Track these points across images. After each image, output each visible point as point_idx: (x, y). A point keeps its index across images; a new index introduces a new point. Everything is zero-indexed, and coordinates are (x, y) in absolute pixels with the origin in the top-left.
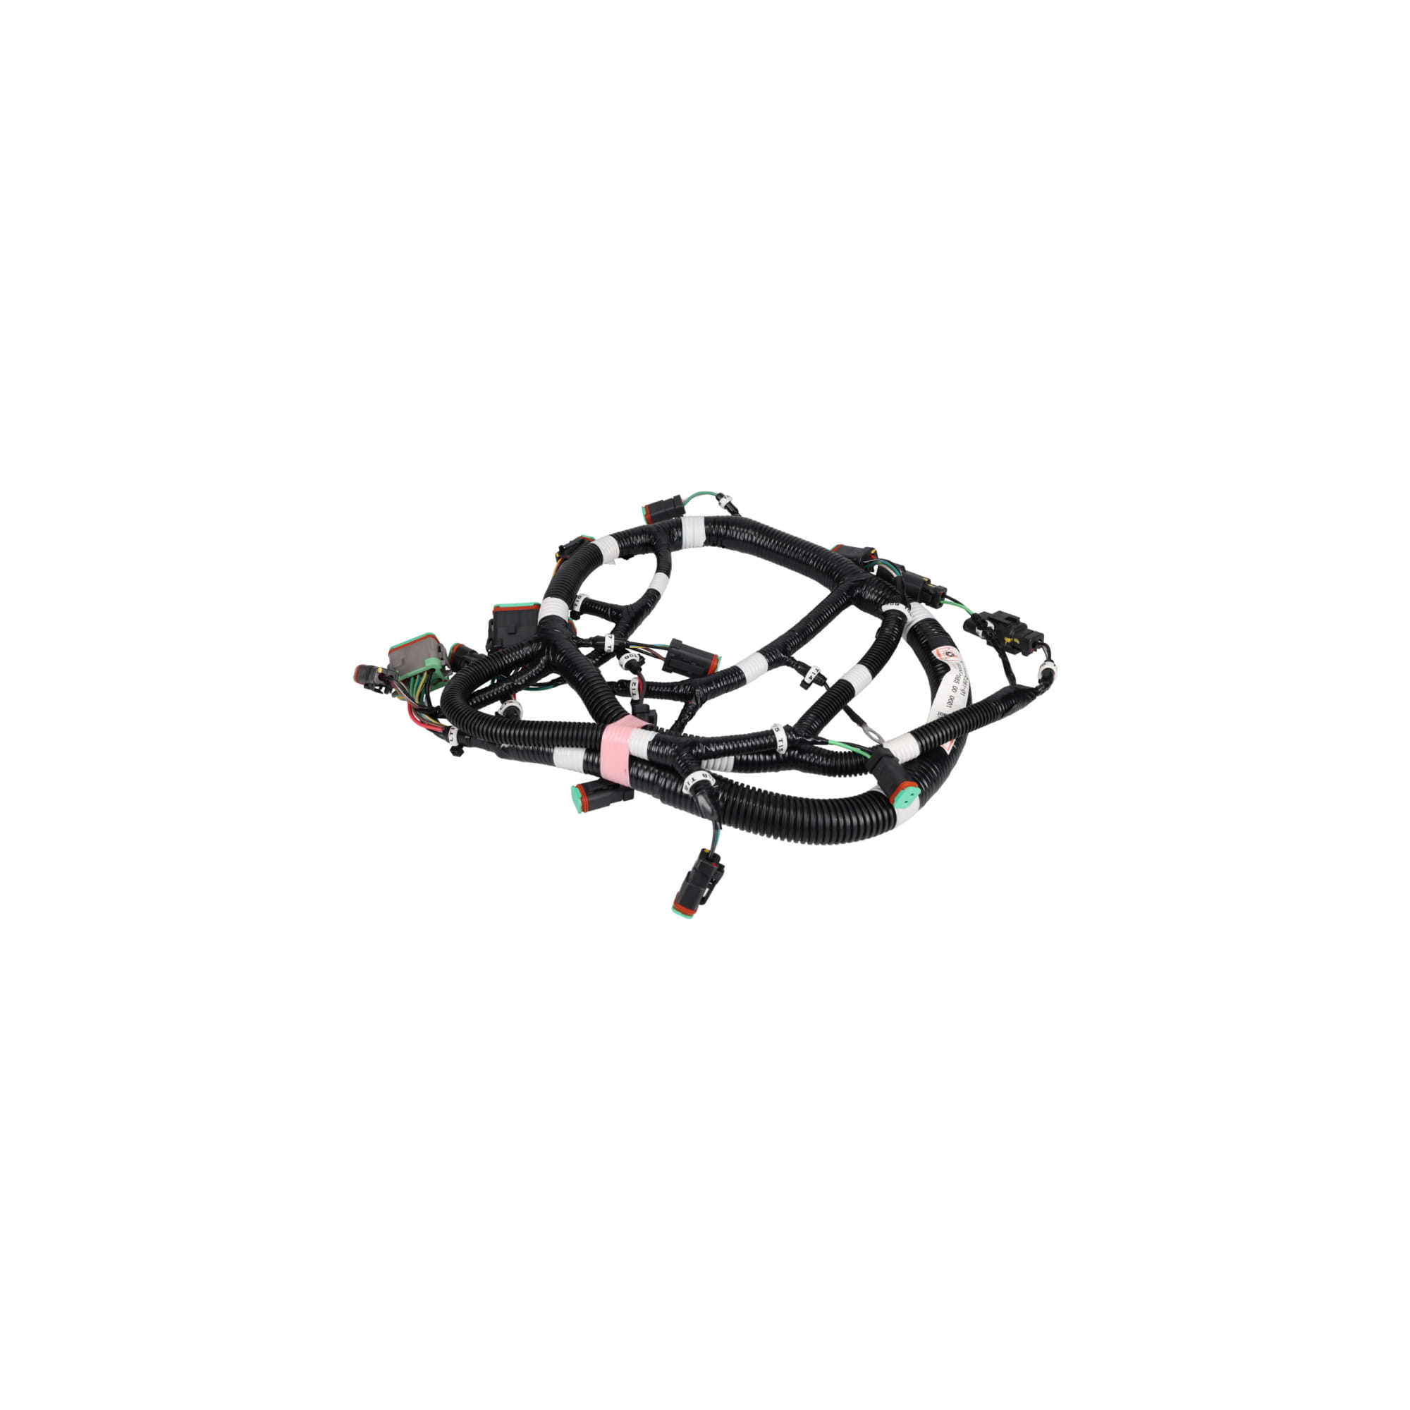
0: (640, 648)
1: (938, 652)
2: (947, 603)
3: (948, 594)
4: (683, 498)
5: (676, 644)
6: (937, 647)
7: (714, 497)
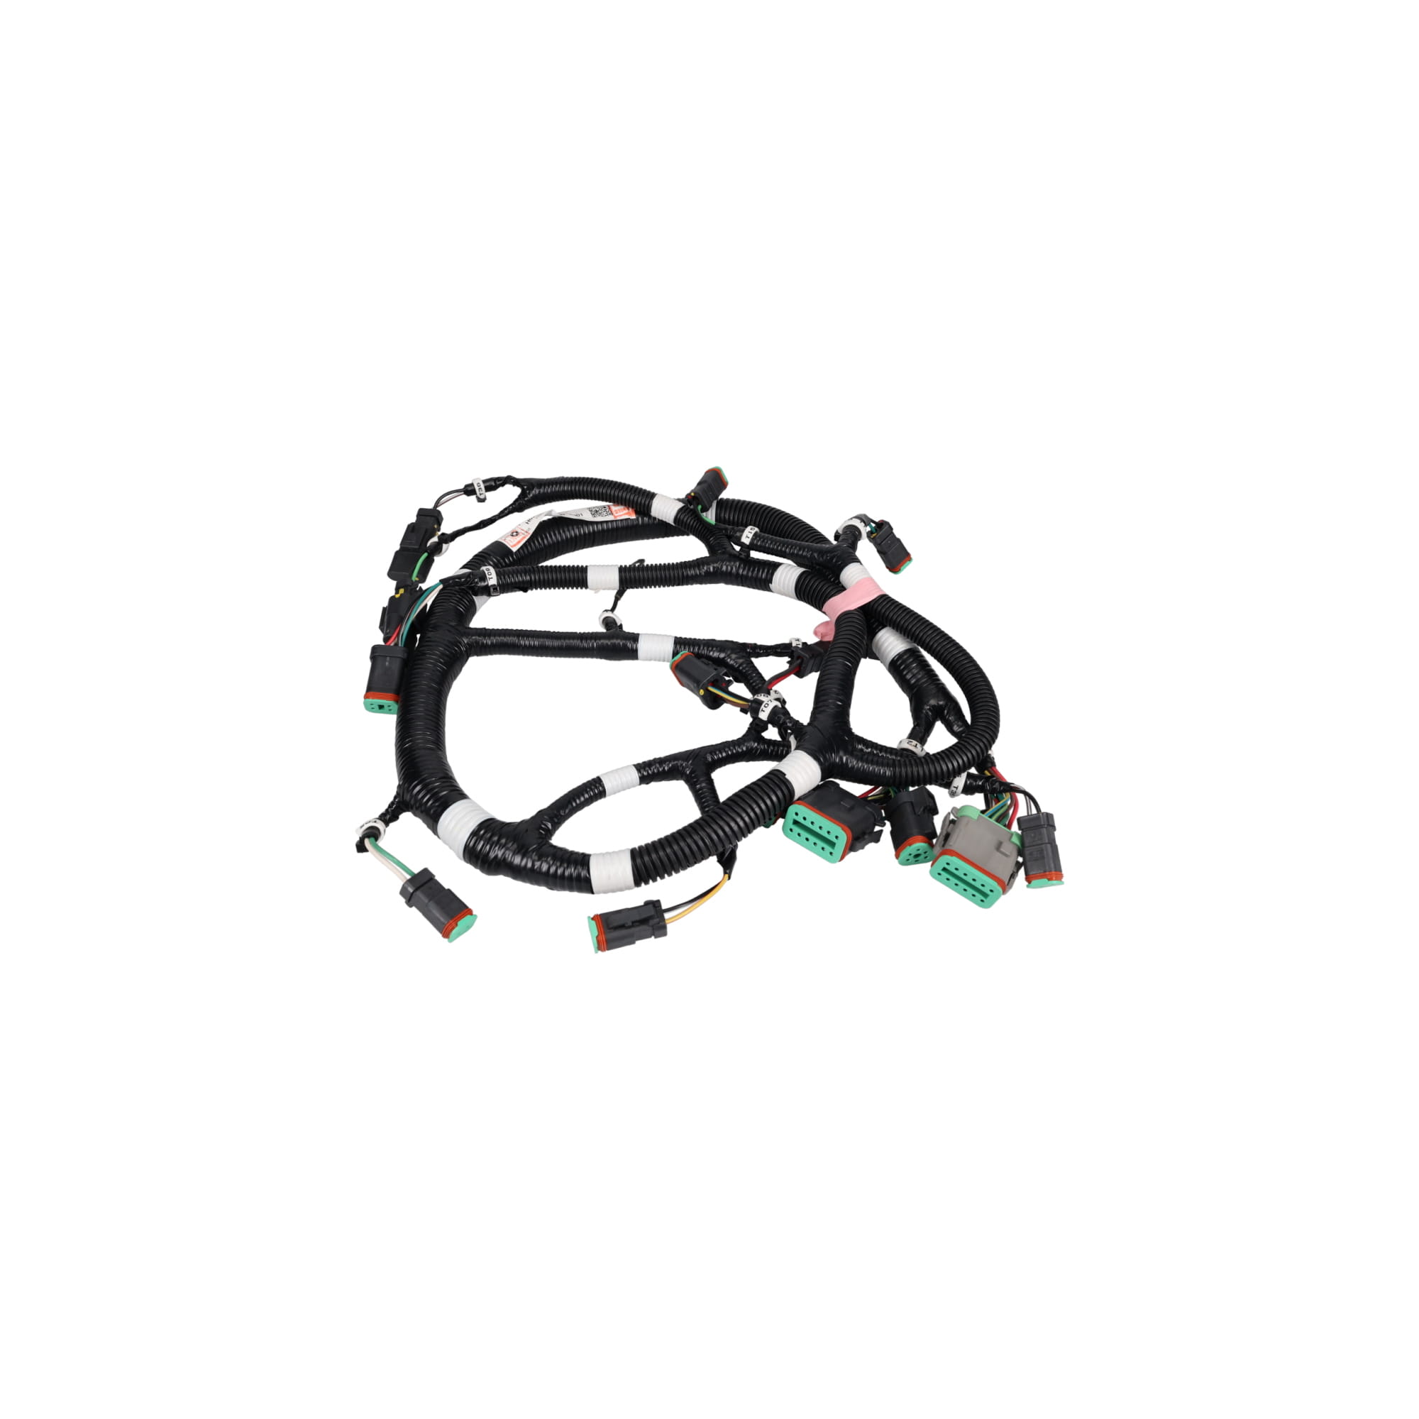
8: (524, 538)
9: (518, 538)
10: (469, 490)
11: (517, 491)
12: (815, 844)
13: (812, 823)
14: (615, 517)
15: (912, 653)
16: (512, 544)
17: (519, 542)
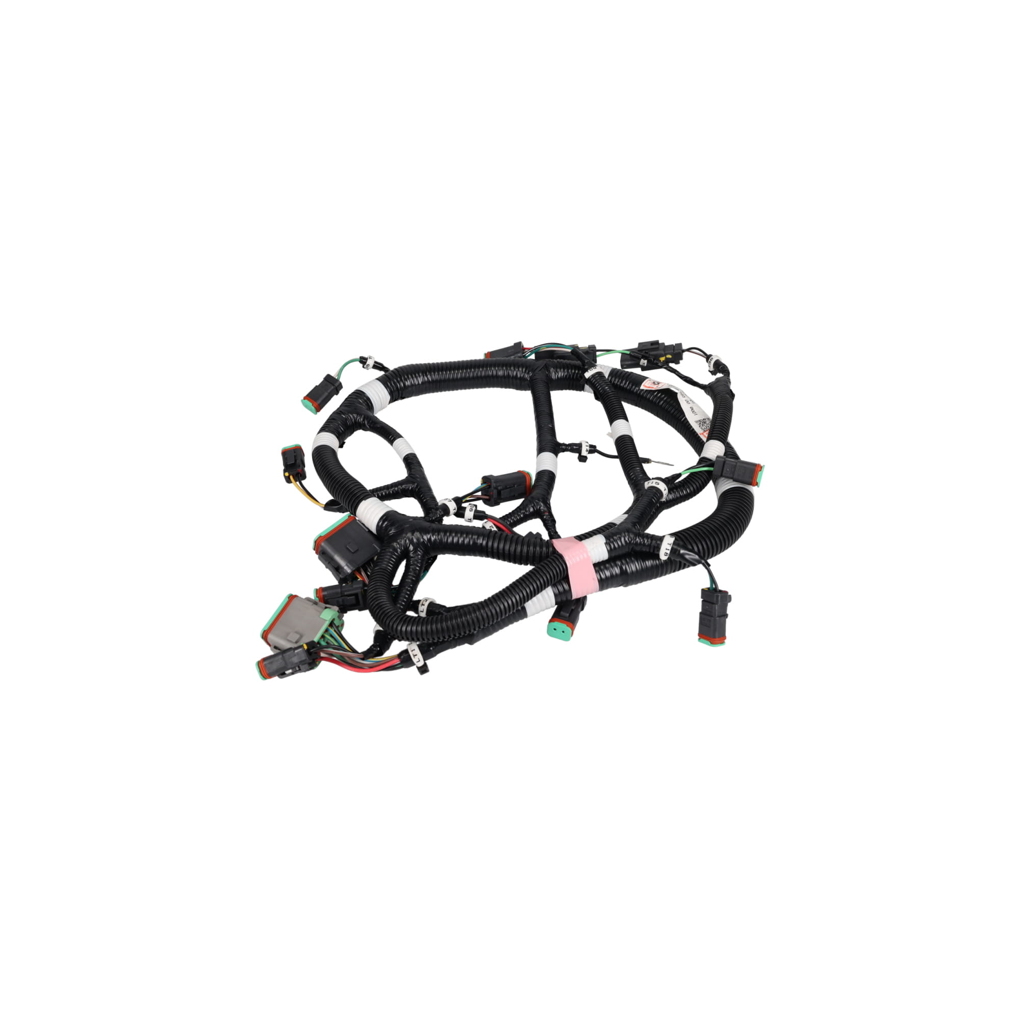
0: (468, 499)
1: (644, 386)
2: (599, 356)
3: (598, 348)
4: (333, 374)
5: (486, 479)
6: (643, 382)
7: (358, 363)
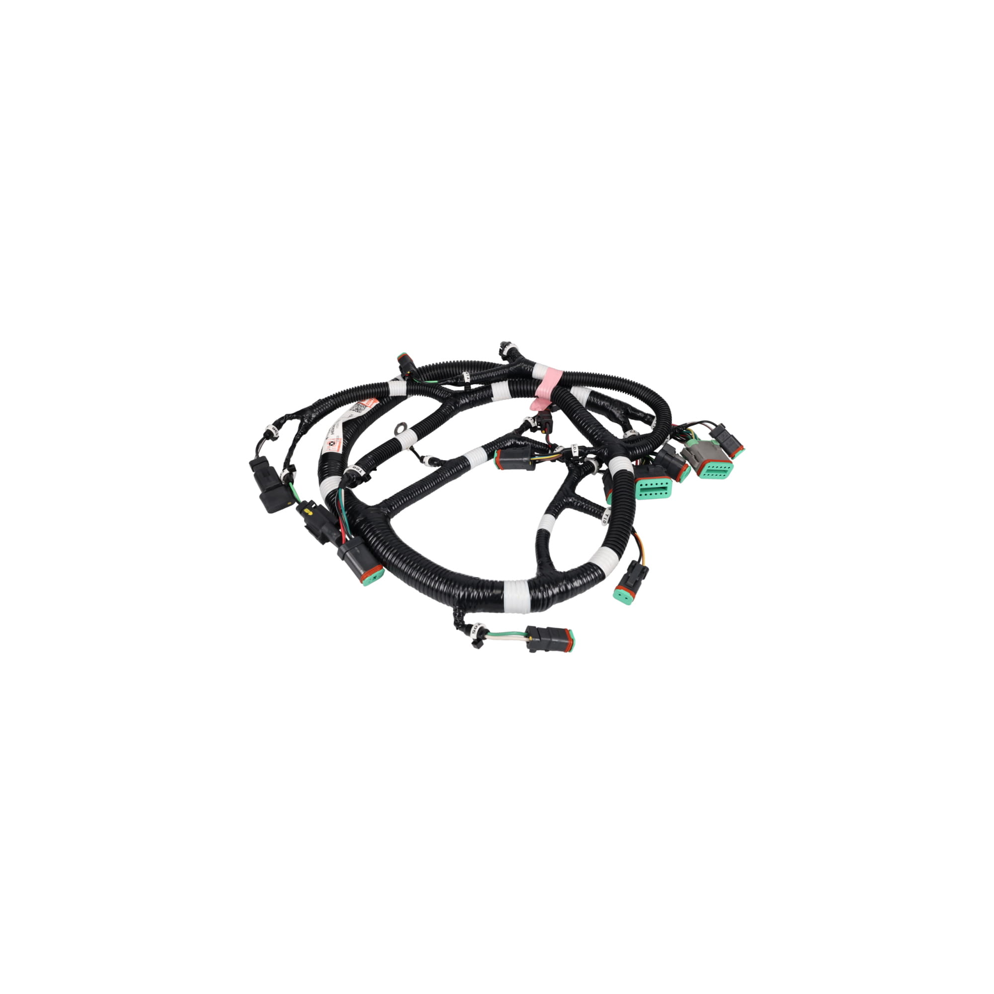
8: (340, 443)
9: (337, 445)
10: (268, 435)
11: (297, 422)
12: (656, 494)
13: (652, 484)
14: (370, 407)
15: (593, 394)
16: (337, 450)
17: (339, 447)
